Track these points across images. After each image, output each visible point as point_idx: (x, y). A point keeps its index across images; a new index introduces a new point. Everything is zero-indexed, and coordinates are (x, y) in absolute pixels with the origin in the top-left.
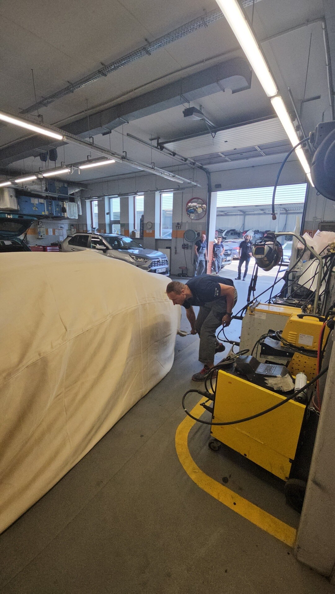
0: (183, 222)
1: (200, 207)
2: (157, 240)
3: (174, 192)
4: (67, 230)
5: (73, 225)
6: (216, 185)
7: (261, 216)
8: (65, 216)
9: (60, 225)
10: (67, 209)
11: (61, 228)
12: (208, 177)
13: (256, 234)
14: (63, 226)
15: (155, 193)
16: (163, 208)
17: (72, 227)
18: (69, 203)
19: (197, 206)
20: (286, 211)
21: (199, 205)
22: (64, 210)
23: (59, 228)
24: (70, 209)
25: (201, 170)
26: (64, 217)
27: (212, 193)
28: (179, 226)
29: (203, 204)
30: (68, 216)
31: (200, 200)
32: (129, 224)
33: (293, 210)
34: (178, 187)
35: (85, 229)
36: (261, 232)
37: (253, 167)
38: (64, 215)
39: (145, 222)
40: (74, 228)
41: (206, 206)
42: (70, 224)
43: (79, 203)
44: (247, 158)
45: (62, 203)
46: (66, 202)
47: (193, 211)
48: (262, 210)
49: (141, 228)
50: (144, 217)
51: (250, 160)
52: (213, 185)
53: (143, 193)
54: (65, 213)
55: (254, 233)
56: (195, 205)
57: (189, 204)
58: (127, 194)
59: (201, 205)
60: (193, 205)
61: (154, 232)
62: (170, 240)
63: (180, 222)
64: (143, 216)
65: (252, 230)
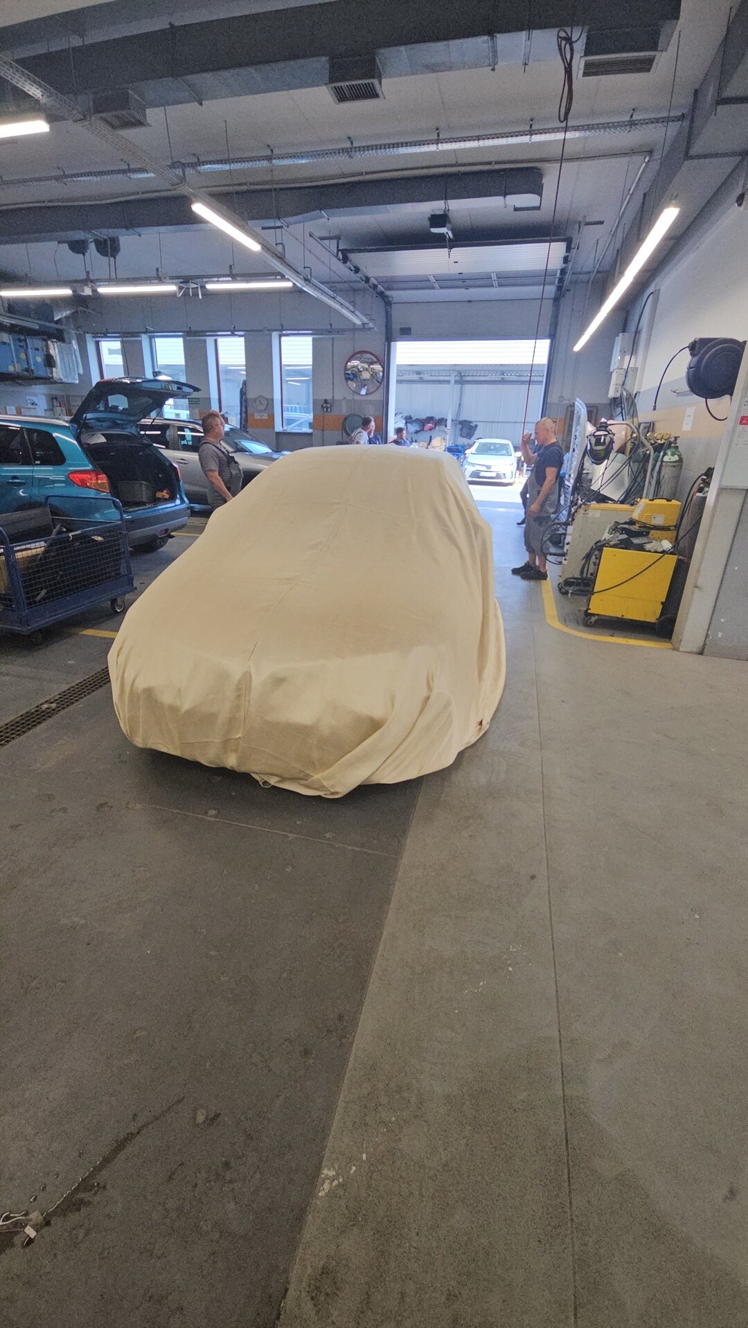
0: (335, 398)
1: (368, 369)
2: (278, 434)
3: (316, 336)
9: (30, 398)
11: (33, 404)
12: (387, 312)
14: (35, 400)
15: (271, 335)
19: (359, 367)
21: (363, 365)
25: (380, 299)
26: (52, 378)
27: (392, 343)
28: (328, 405)
30: (62, 377)
32: (210, 398)
38: (52, 373)
39: (251, 395)
40: (60, 406)
43: (75, 345)
45: (44, 343)
48: (418, 373)
49: (244, 409)
50: (248, 384)
51: (471, 290)
52: (396, 327)
54: (54, 369)
56: (356, 364)
57: (349, 364)
60: (352, 364)
61: (272, 417)
62: (310, 434)
63: (329, 397)
64: (245, 383)
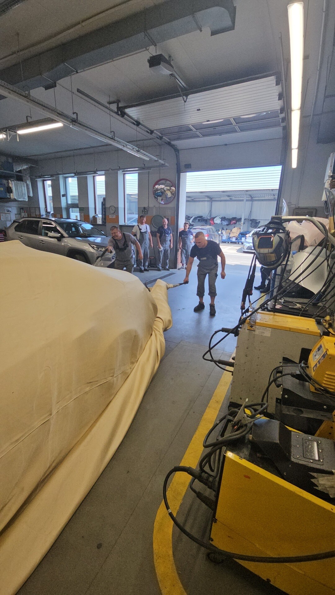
0: (150, 206)
1: (169, 190)
2: (121, 226)
3: (139, 171)
4: (16, 214)
5: (22, 209)
6: (185, 165)
7: (228, 203)
8: (12, 197)
9: (6, 208)
10: (14, 189)
11: (8, 211)
12: (177, 155)
13: (223, 221)
14: (10, 209)
15: (117, 173)
16: (127, 192)
17: (22, 211)
18: (15, 181)
19: (165, 189)
20: (252, 198)
21: (167, 187)
22: (9, 190)
23: (6, 212)
24: (16, 189)
25: (170, 148)
26: (10, 198)
27: (182, 175)
28: (146, 210)
29: (172, 187)
30: (16, 198)
31: (168, 182)
32: (88, 207)
33: (258, 197)
34: (143, 166)
35: (37, 213)
36: (227, 219)
37: (226, 145)
38: (10, 196)
39: (108, 205)
40: (24, 212)
41: (175, 189)
42: (19, 207)
43: (29, 182)
44: (220, 134)
45: (7, 181)
46: (11, 180)
47: (160, 194)
48: (229, 196)
49: (103, 213)
50: (106, 200)
51: (224, 136)
52: (182, 164)
53: (103, 172)
54: (11, 194)
55: (220, 220)
56: (163, 187)
57: (157, 186)
58: (86, 173)
59: (169, 188)
60: (161, 187)
61: (117, 217)
63: (146, 206)
64: (104, 199)
65: (219, 217)
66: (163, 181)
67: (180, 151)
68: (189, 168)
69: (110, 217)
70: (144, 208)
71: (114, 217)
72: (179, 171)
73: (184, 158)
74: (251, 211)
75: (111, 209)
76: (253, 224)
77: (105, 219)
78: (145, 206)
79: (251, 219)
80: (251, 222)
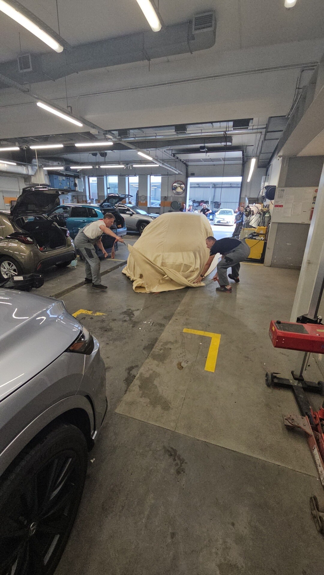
0: (169, 196)
2: (148, 208)
3: (162, 176)
5: (74, 196)
6: (191, 174)
8: (76, 189)
12: (187, 168)
13: (194, 203)
17: (74, 198)
18: (78, 179)
19: (177, 186)
20: (215, 185)
22: (75, 185)
24: (79, 184)
28: (166, 198)
31: (180, 182)
34: (166, 174)
35: (84, 199)
36: (197, 201)
41: (184, 186)
42: (72, 195)
46: (76, 179)
49: (137, 200)
52: (189, 173)
53: (137, 175)
54: (76, 187)
57: (174, 185)
61: (147, 202)
62: (160, 208)
66: (177, 182)
67: (189, 166)
68: (193, 175)
69: (141, 202)
70: (165, 197)
71: (144, 202)
72: (187, 176)
73: (191, 170)
74: (214, 196)
75: (142, 197)
76: (216, 206)
77: (138, 203)
78: (166, 196)
79: (215, 201)
80: (214, 204)
